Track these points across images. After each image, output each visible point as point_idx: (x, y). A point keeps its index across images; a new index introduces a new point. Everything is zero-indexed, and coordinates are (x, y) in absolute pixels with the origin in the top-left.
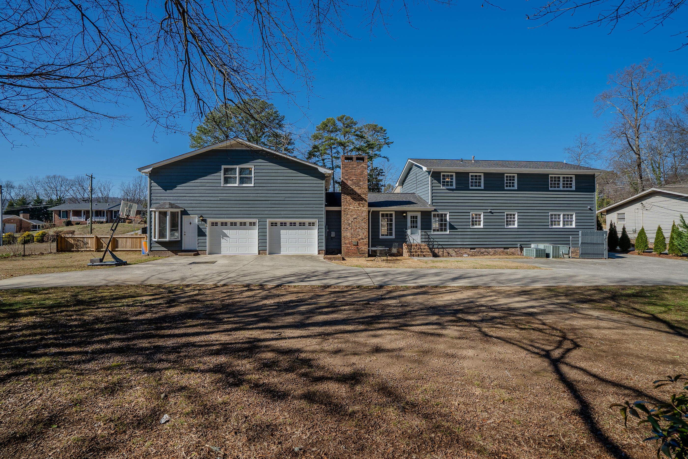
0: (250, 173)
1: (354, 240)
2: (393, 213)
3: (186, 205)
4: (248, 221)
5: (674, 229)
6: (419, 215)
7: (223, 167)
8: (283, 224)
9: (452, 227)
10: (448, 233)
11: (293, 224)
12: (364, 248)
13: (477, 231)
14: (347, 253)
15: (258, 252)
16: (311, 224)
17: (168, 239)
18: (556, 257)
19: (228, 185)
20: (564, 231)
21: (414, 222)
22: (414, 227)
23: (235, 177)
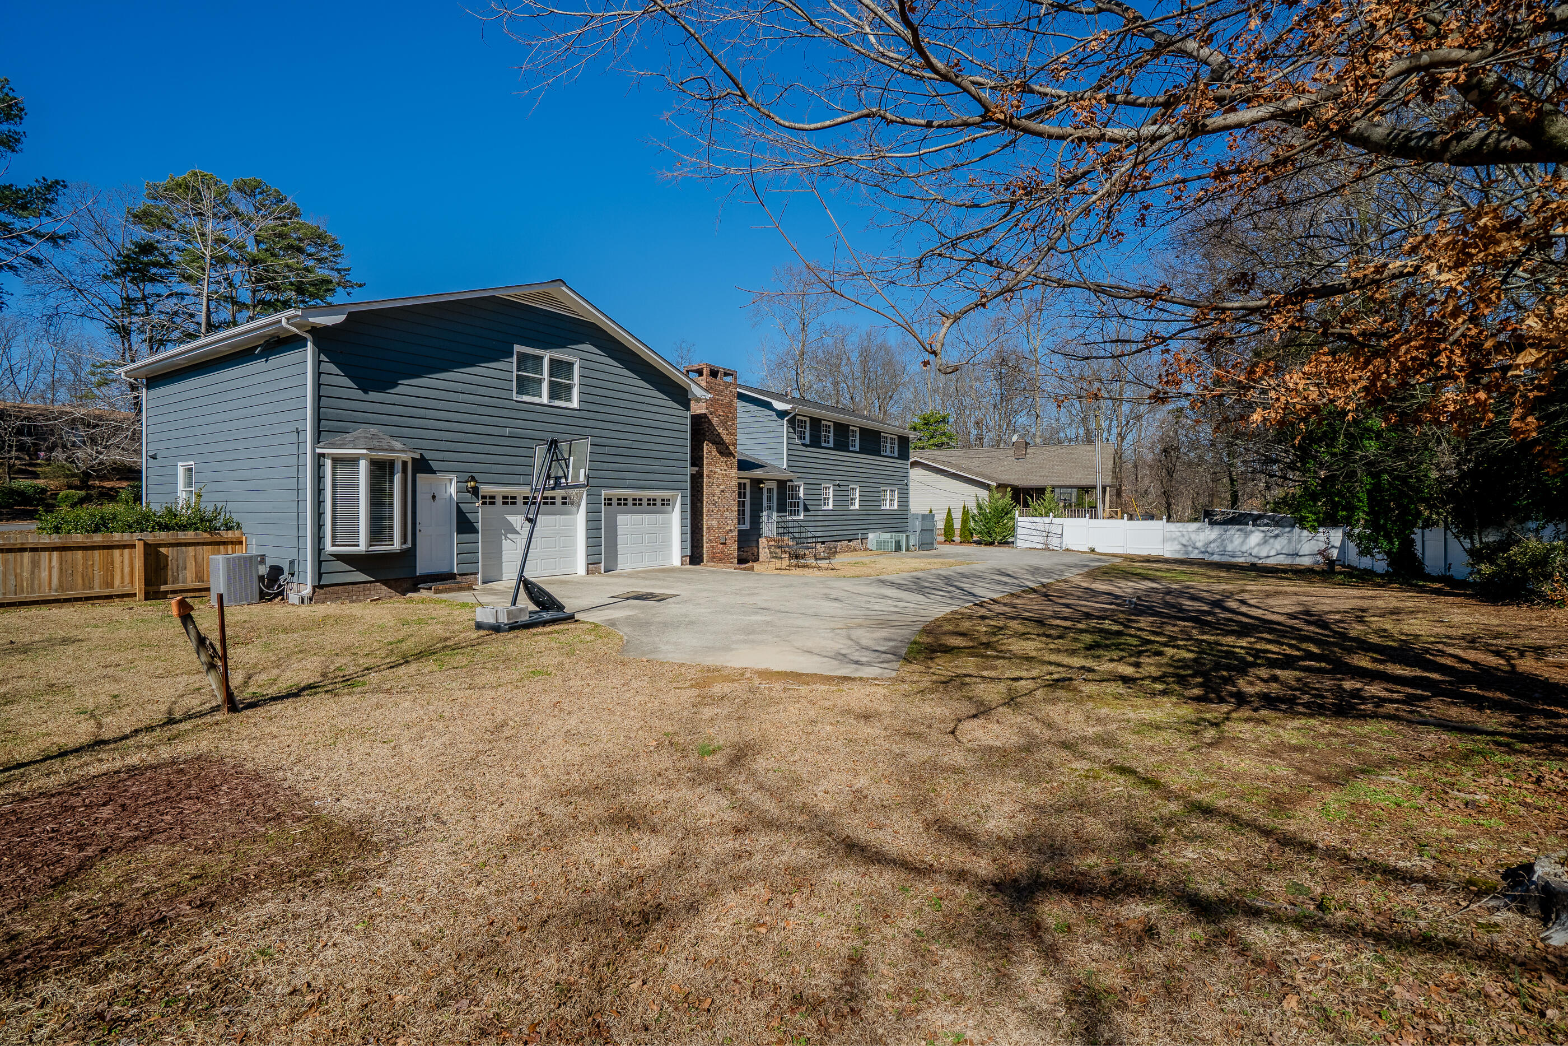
0: (569, 375)
1: (722, 533)
2: (748, 481)
3: (425, 444)
6: (774, 485)
7: (517, 348)
8: (622, 502)
9: (806, 509)
10: (802, 517)
11: (637, 502)
12: (733, 548)
13: (827, 514)
14: (712, 560)
15: (581, 569)
16: (665, 502)
17: (397, 545)
18: (907, 550)
19: (525, 398)
20: (891, 513)
21: (769, 499)
22: (769, 508)
23: (540, 381)
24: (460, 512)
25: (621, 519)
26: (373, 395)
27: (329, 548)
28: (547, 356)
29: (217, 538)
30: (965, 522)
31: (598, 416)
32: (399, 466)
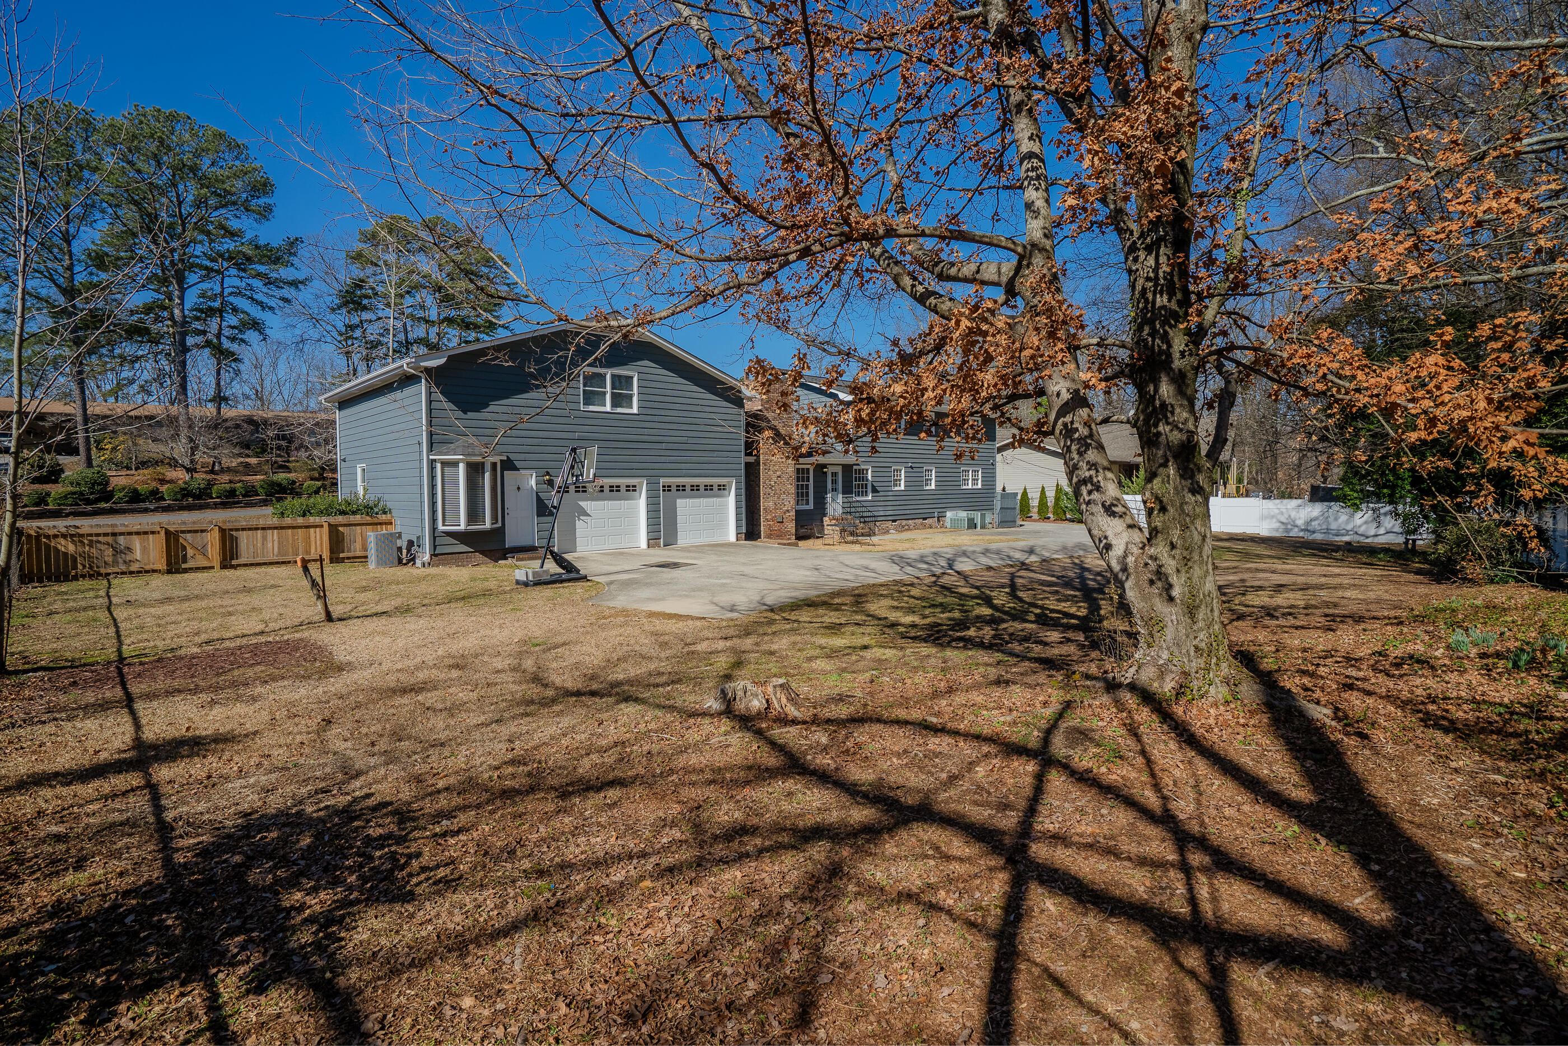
0: (630, 386)
1: (780, 513)
2: (808, 467)
3: (510, 448)
4: (623, 482)
5: (1059, 489)
6: (839, 470)
7: (583, 369)
8: (681, 488)
9: (874, 490)
10: (869, 498)
11: (695, 488)
12: (791, 526)
13: (899, 495)
14: (769, 536)
15: (643, 544)
16: (722, 488)
17: (488, 525)
18: (983, 527)
19: (592, 408)
20: (973, 492)
21: (834, 482)
22: (834, 490)
23: (604, 393)
24: (539, 498)
25: (679, 501)
26: (470, 415)
27: (441, 527)
28: (609, 373)
29: (375, 520)
30: (1057, 499)
31: (656, 418)
32: (488, 467)
